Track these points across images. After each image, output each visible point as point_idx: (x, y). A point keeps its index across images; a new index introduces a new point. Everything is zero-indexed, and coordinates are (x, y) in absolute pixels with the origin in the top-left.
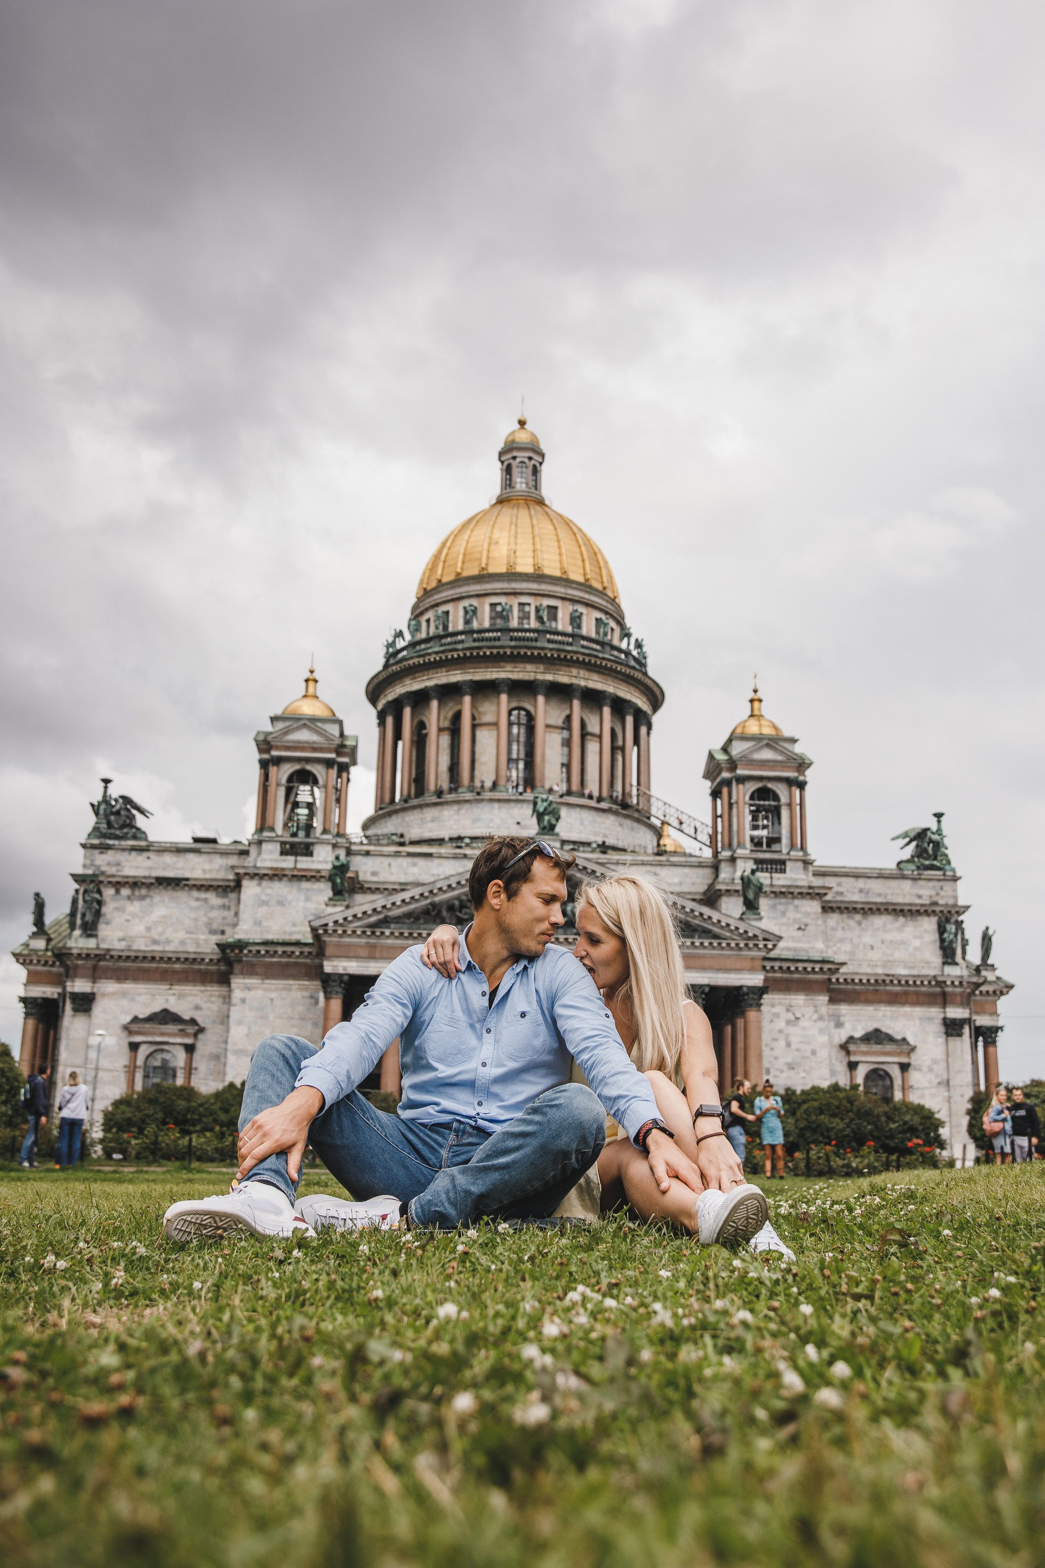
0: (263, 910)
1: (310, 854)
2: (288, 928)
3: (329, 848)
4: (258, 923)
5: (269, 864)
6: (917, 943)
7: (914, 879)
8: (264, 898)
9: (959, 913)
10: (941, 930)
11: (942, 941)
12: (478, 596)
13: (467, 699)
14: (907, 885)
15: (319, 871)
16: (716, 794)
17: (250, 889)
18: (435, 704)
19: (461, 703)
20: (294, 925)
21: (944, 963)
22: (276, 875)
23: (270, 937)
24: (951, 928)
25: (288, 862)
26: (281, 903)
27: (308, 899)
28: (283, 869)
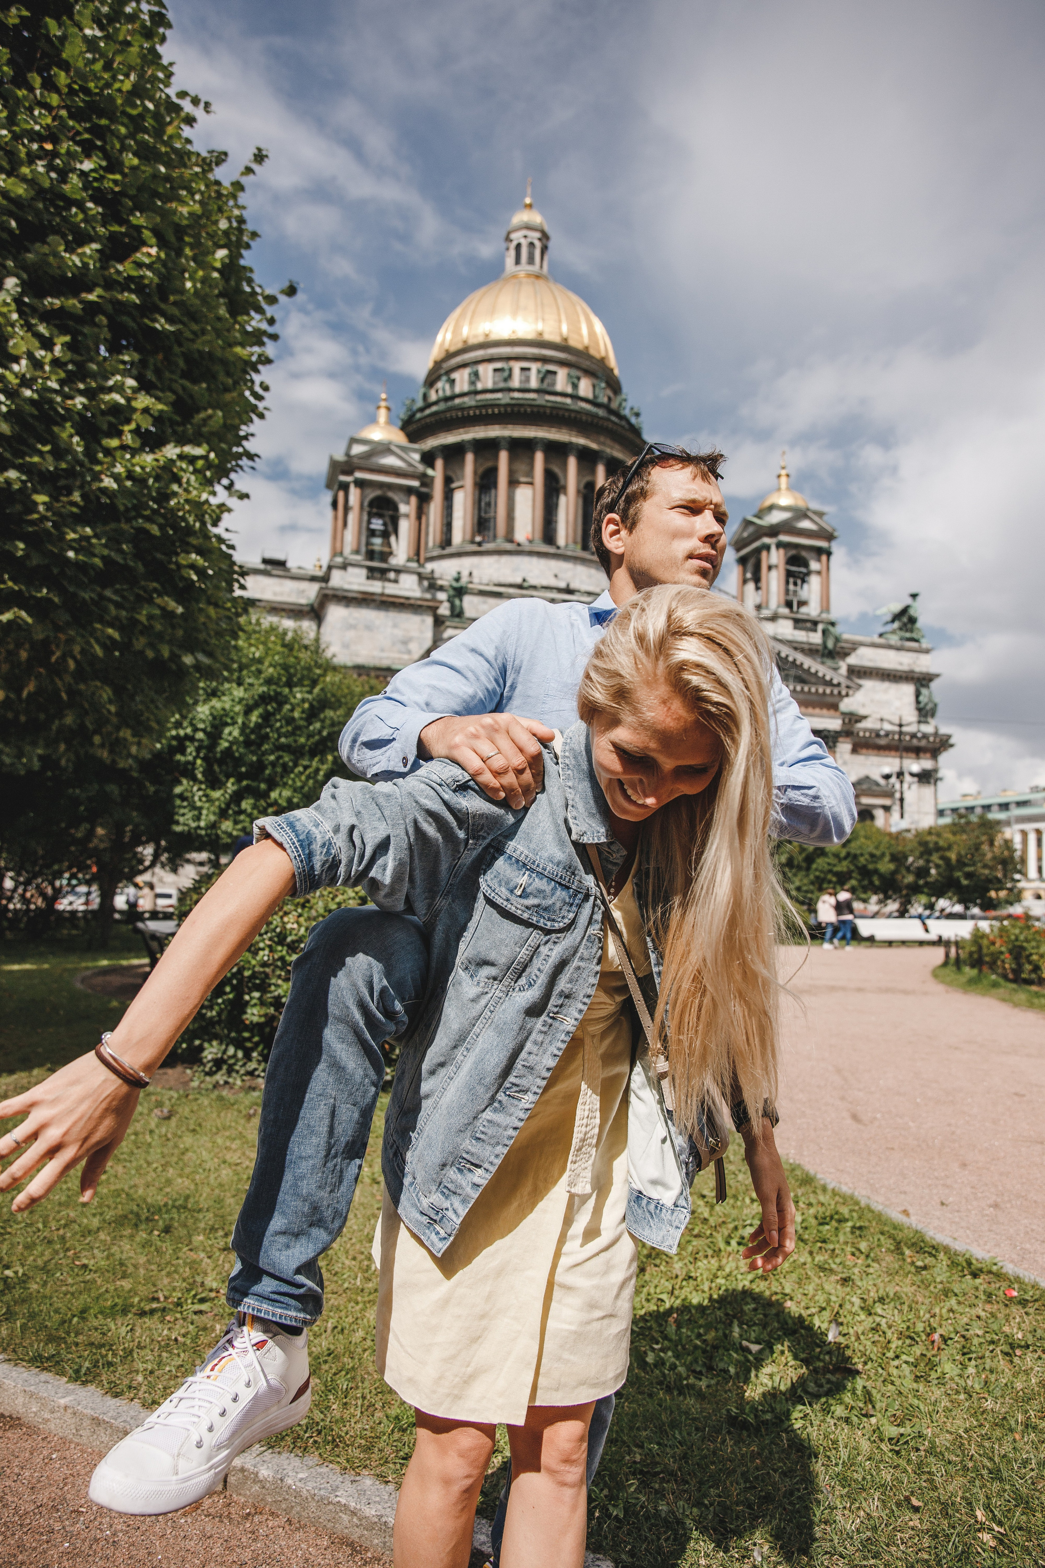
0: (351, 634)
1: (396, 581)
2: (376, 653)
3: (415, 578)
4: (346, 646)
5: (355, 587)
6: (897, 703)
7: (898, 649)
8: (352, 621)
9: (931, 680)
10: (918, 694)
11: (918, 702)
12: (508, 359)
13: (504, 456)
14: (891, 654)
15: (408, 598)
16: (742, 561)
17: (335, 613)
18: (470, 458)
19: (496, 458)
20: (382, 650)
21: (919, 722)
22: (364, 600)
23: (360, 661)
24: (924, 691)
25: (376, 587)
26: (369, 628)
27: (395, 626)
28: (373, 594)
